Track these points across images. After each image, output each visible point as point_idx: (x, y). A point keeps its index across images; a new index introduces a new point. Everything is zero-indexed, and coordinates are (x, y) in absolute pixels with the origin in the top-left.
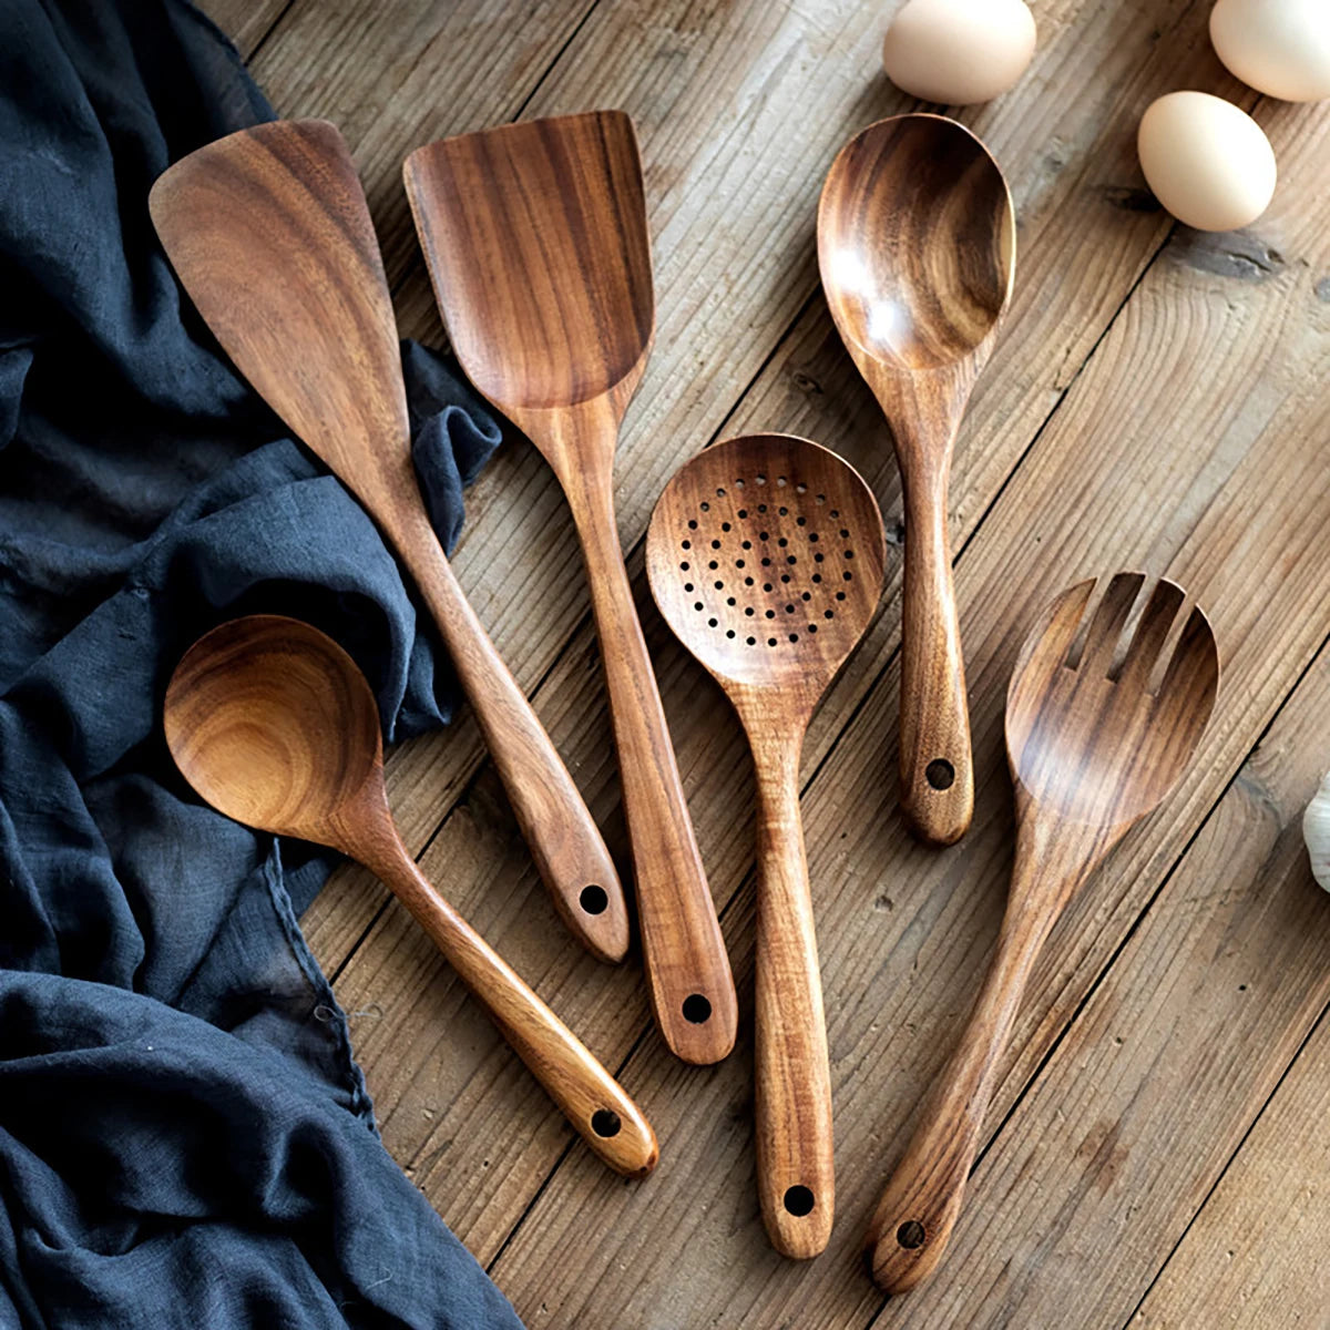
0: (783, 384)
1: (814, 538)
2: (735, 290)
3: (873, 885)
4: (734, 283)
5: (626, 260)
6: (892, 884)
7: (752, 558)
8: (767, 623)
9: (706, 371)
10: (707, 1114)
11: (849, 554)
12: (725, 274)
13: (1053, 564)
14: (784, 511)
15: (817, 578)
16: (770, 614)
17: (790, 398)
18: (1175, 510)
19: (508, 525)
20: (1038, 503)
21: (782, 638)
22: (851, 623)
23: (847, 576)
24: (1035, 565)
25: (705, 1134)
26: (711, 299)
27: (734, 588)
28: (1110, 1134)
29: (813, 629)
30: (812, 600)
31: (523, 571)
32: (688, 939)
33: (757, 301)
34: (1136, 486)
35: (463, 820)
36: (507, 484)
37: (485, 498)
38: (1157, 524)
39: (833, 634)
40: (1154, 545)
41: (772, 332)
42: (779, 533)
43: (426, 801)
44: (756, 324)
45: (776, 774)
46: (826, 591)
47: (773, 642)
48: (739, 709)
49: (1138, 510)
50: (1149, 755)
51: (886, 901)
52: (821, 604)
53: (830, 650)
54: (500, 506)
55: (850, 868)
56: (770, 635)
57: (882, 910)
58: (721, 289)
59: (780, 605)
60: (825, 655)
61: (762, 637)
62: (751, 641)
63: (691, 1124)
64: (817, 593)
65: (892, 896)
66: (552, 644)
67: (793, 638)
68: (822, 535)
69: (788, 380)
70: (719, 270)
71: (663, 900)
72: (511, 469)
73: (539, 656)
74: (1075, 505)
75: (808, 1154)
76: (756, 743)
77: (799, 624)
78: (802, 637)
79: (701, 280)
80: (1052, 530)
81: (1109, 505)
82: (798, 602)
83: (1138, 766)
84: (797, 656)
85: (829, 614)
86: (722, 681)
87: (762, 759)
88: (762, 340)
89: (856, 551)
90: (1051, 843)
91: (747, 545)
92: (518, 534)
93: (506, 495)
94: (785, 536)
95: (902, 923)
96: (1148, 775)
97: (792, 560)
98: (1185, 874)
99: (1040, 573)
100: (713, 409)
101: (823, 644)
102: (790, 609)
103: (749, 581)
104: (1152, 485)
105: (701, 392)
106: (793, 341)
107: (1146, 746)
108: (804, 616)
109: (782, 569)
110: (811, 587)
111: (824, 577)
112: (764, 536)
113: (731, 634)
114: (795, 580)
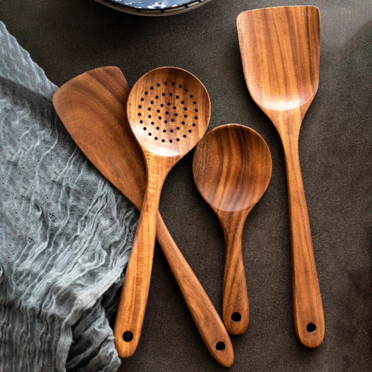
1: (185, 109)
7: (163, 110)
8: (163, 134)
11: (196, 118)
14: (177, 97)
15: (183, 123)
16: (164, 131)
21: (167, 140)
23: (194, 125)
27: (154, 119)
29: (178, 140)
30: (180, 130)
39: (185, 143)
42: (174, 104)
46: (185, 128)
47: (163, 141)
52: (183, 132)
53: (183, 148)
56: (163, 138)
59: (169, 129)
61: (160, 138)
62: (156, 138)
64: (182, 128)
67: (171, 141)
68: (188, 109)
77: (173, 137)
78: (174, 141)
82: (175, 129)
85: (184, 136)
89: (199, 118)
91: (162, 106)
94: (176, 106)
97: (176, 115)
101: (181, 146)
102: (172, 131)
103: (160, 118)
108: (176, 134)
109: (172, 117)
110: (181, 125)
111: (186, 123)
112: (169, 104)
113: (150, 134)
114: (176, 122)
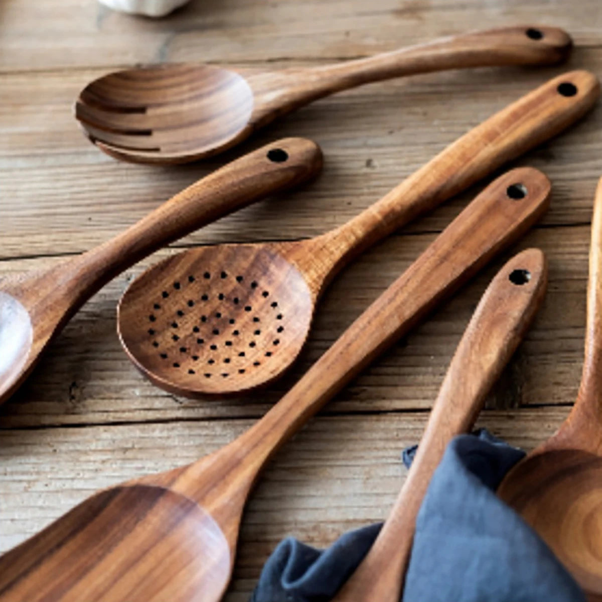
0: (84, 406)
1: (180, 314)
2: (34, 477)
3: (365, 174)
4: (29, 482)
5: (59, 546)
6: (357, 167)
7: (220, 342)
8: (255, 306)
9: (108, 456)
10: (564, 171)
11: (177, 286)
12: (26, 490)
13: (100, 204)
14: (175, 338)
15: (205, 298)
16: (248, 309)
17: (91, 397)
18: (21, 169)
19: (311, 503)
20: (66, 232)
21: (258, 292)
22: (221, 257)
23: (191, 279)
24: (108, 212)
25: (575, 165)
26: (51, 488)
27: (248, 337)
28: (399, 13)
29: (239, 279)
30: (221, 291)
31: (335, 472)
32: (482, 219)
33: (33, 459)
34: (19, 194)
35: (524, 396)
36: (282, 523)
37: (303, 530)
38: (37, 172)
39: (235, 264)
40: (51, 167)
41: (50, 436)
42: (191, 335)
43: (534, 425)
44: (51, 450)
45: (347, 234)
46: (209, 287)
47: (265, 294)
48: (324, 276)
49: (35, 185)
50: (183, 93)
51: (369, 163)
52: (220, 284)
53: (246, 257)
54: (302, 517)
55: (365, 191)
56: (262, 300)
57: (376, 163)
58: (39, 487)
59: (238, 308)
60: (252, 257)
61: (266, 302)
62: (274, 305)
63: (577, 174)
64: (215, 292)
65: (363, 163)
66: (368, 423)
67: (254, 285)
68: (175, 309)
69: (79, 405)
70: (26, 495)
71: (472, 243)
72: (270, 528)
73: (382, 425)
74: (55, 214)
75: (540, 100)
76: (338, 255)
77: (242, 290)
78: (249, 282)
79: (40, 503)
80: (78, 217)
81: (43, 199)
82: (228, 299)
83: (192, 94)
84: (264, 274)
85: (224, 275)
86: (315, 296)
87: (344, 247)
88: (61, 438)
89: (172, 282)
90: (273, 89)
91: (214, 348)
92: (312, 492)
93: (290, 518)
94: (191, 330)
95: (374, 151)
96: (195, 85)
97: (203, 319)
98: (235, 56)
99: (112, 207)
100: (132, 434)
101: (245, 264)
102: (236, 301)
103: (236, 333)
104: (14, 187)
105: (126, 450)
106: (47, 420)
107: (178, 98)
108: (235, 290)
109: (214, 321)
110: (213, 298)
111: (201, 294)
112: (200, 341)
113: (280, 317)
114: (216, 310)
